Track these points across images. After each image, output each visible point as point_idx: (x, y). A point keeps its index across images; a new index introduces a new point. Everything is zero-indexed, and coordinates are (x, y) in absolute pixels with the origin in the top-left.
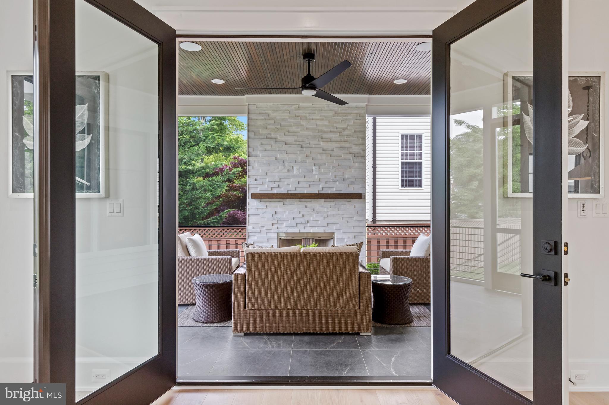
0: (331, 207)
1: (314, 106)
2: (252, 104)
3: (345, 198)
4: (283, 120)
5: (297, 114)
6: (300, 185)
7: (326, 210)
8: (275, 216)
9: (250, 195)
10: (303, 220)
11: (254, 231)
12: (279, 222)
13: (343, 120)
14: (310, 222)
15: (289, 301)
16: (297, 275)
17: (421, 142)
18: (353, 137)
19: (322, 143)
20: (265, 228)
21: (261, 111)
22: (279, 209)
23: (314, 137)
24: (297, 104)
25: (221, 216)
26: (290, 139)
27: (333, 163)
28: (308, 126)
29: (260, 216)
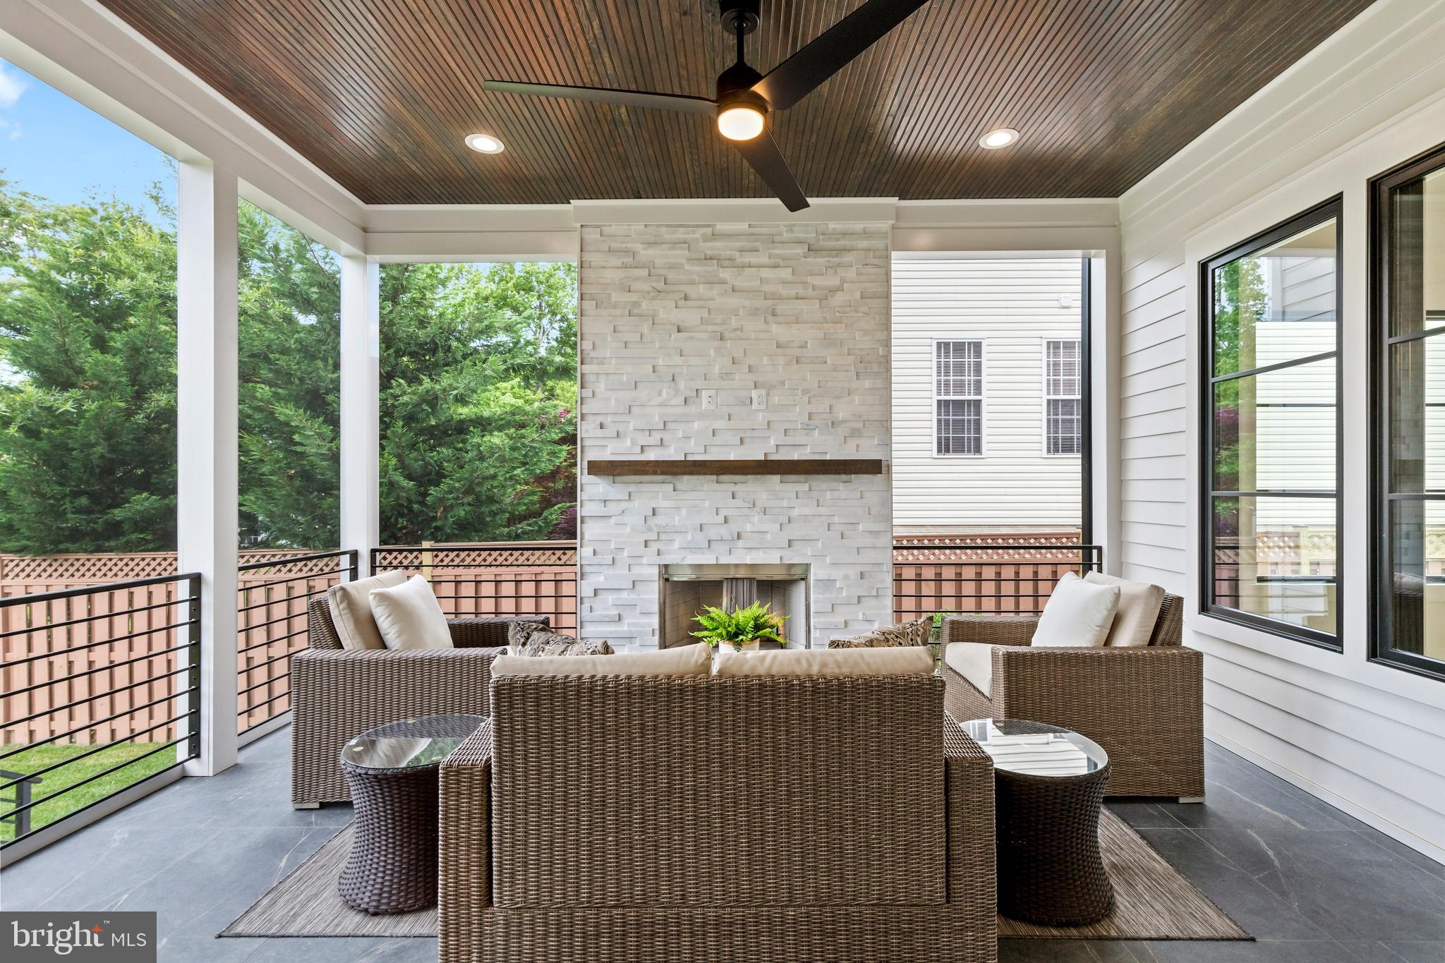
0: (800, 495)
1: (753, 230)
2: (591, 226)
3: (838, 472)
4: (672, 267)
5: (709, 253)
6: (717, 440)
7: (785, 503)
8: (653, 522)
9: (585, 465)
10: (724, 531)
11: (596, 560)
12: (663, 537)
13: (831, 267)
14: (743, 535)
15: (664, 873)
16: (696, 769)
17: (979, 356)
18: (856, 312)
19: (774, 327)
20: (626, 553)
21: (615, 245)
22: (661, 503)
23: (754, 312)
24: (708, 226)
25: (546, 518)
26: (689, 316)
27: (805, 380)
28: (737, 284)
29: (613, 520)
